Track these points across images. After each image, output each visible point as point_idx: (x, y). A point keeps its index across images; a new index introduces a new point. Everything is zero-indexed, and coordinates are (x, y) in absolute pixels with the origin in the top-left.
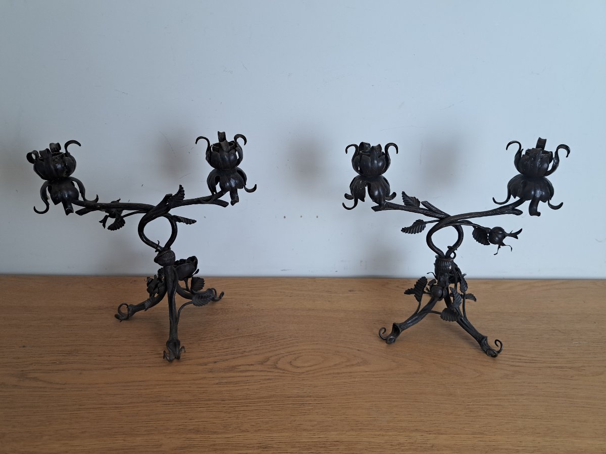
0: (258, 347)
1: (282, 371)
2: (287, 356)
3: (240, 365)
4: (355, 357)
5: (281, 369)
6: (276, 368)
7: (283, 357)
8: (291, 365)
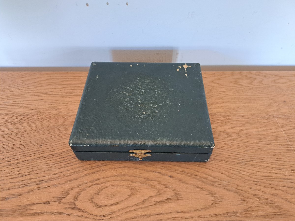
0: (58, 173)
1: (80, 214)
2: (89, 187)
3: (34, 204)
4: (166, 187)
5: (79, 210)
6: (75, 208)
7: (85, 189)
8: (93, 202)
